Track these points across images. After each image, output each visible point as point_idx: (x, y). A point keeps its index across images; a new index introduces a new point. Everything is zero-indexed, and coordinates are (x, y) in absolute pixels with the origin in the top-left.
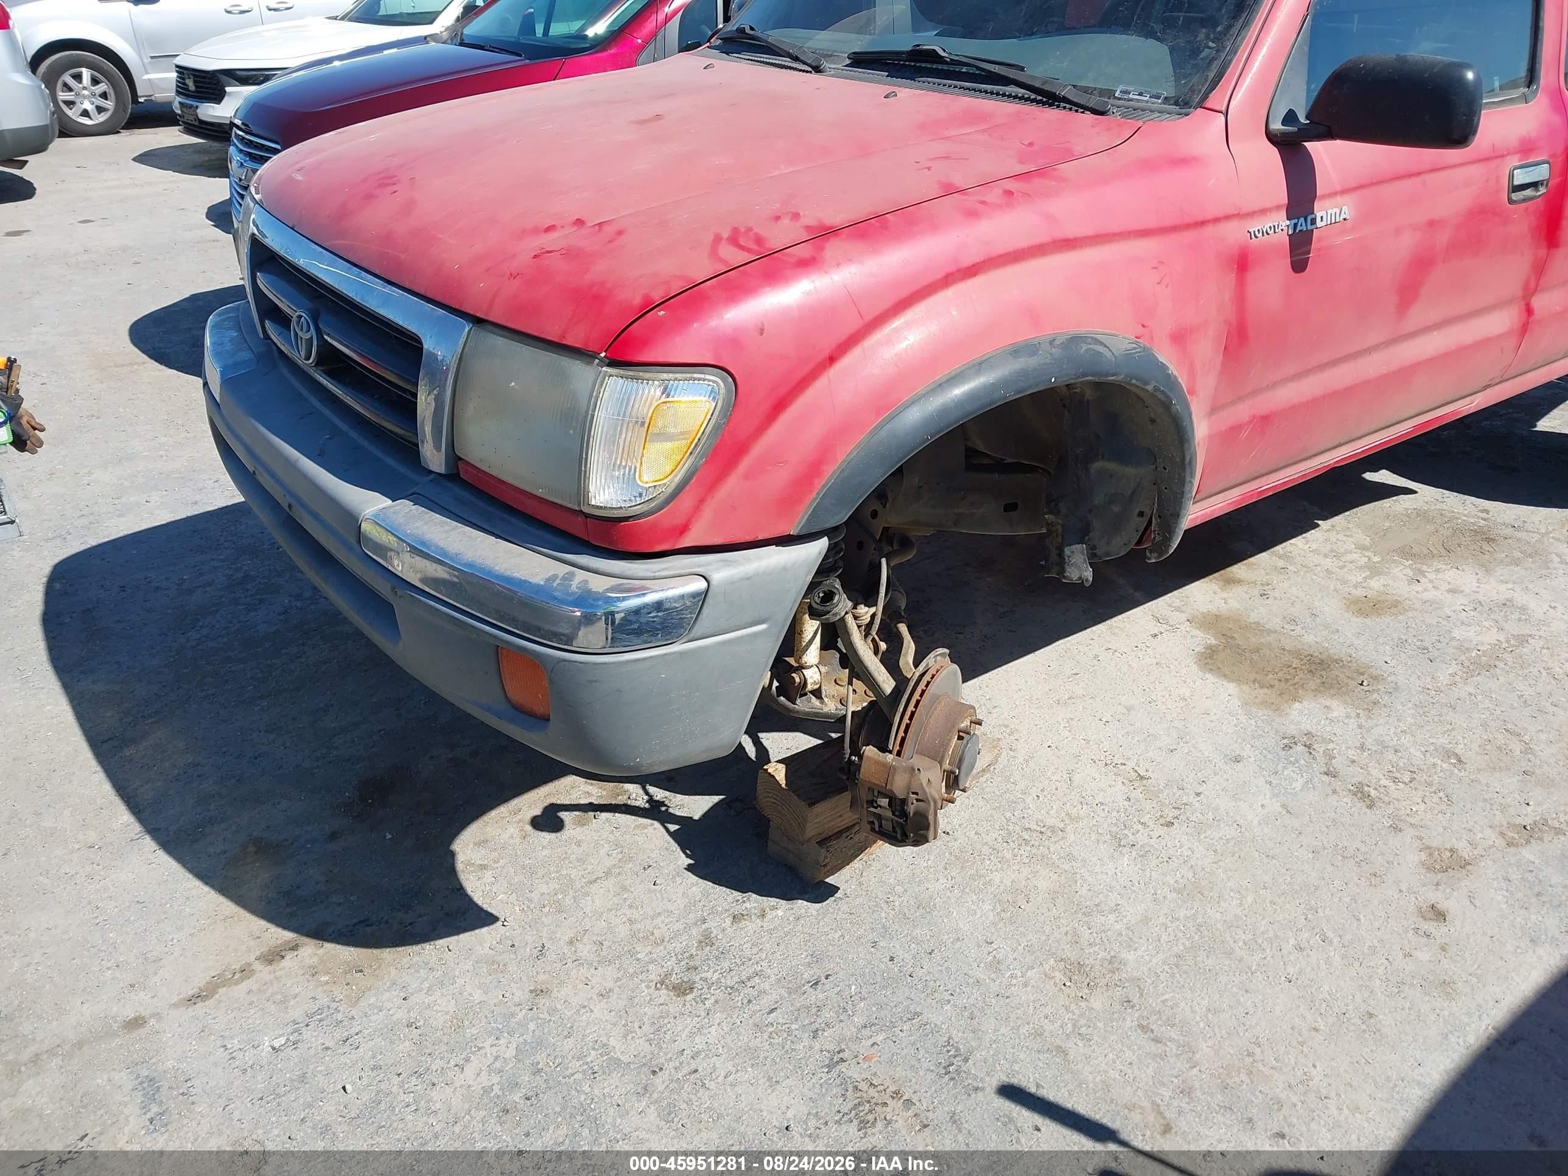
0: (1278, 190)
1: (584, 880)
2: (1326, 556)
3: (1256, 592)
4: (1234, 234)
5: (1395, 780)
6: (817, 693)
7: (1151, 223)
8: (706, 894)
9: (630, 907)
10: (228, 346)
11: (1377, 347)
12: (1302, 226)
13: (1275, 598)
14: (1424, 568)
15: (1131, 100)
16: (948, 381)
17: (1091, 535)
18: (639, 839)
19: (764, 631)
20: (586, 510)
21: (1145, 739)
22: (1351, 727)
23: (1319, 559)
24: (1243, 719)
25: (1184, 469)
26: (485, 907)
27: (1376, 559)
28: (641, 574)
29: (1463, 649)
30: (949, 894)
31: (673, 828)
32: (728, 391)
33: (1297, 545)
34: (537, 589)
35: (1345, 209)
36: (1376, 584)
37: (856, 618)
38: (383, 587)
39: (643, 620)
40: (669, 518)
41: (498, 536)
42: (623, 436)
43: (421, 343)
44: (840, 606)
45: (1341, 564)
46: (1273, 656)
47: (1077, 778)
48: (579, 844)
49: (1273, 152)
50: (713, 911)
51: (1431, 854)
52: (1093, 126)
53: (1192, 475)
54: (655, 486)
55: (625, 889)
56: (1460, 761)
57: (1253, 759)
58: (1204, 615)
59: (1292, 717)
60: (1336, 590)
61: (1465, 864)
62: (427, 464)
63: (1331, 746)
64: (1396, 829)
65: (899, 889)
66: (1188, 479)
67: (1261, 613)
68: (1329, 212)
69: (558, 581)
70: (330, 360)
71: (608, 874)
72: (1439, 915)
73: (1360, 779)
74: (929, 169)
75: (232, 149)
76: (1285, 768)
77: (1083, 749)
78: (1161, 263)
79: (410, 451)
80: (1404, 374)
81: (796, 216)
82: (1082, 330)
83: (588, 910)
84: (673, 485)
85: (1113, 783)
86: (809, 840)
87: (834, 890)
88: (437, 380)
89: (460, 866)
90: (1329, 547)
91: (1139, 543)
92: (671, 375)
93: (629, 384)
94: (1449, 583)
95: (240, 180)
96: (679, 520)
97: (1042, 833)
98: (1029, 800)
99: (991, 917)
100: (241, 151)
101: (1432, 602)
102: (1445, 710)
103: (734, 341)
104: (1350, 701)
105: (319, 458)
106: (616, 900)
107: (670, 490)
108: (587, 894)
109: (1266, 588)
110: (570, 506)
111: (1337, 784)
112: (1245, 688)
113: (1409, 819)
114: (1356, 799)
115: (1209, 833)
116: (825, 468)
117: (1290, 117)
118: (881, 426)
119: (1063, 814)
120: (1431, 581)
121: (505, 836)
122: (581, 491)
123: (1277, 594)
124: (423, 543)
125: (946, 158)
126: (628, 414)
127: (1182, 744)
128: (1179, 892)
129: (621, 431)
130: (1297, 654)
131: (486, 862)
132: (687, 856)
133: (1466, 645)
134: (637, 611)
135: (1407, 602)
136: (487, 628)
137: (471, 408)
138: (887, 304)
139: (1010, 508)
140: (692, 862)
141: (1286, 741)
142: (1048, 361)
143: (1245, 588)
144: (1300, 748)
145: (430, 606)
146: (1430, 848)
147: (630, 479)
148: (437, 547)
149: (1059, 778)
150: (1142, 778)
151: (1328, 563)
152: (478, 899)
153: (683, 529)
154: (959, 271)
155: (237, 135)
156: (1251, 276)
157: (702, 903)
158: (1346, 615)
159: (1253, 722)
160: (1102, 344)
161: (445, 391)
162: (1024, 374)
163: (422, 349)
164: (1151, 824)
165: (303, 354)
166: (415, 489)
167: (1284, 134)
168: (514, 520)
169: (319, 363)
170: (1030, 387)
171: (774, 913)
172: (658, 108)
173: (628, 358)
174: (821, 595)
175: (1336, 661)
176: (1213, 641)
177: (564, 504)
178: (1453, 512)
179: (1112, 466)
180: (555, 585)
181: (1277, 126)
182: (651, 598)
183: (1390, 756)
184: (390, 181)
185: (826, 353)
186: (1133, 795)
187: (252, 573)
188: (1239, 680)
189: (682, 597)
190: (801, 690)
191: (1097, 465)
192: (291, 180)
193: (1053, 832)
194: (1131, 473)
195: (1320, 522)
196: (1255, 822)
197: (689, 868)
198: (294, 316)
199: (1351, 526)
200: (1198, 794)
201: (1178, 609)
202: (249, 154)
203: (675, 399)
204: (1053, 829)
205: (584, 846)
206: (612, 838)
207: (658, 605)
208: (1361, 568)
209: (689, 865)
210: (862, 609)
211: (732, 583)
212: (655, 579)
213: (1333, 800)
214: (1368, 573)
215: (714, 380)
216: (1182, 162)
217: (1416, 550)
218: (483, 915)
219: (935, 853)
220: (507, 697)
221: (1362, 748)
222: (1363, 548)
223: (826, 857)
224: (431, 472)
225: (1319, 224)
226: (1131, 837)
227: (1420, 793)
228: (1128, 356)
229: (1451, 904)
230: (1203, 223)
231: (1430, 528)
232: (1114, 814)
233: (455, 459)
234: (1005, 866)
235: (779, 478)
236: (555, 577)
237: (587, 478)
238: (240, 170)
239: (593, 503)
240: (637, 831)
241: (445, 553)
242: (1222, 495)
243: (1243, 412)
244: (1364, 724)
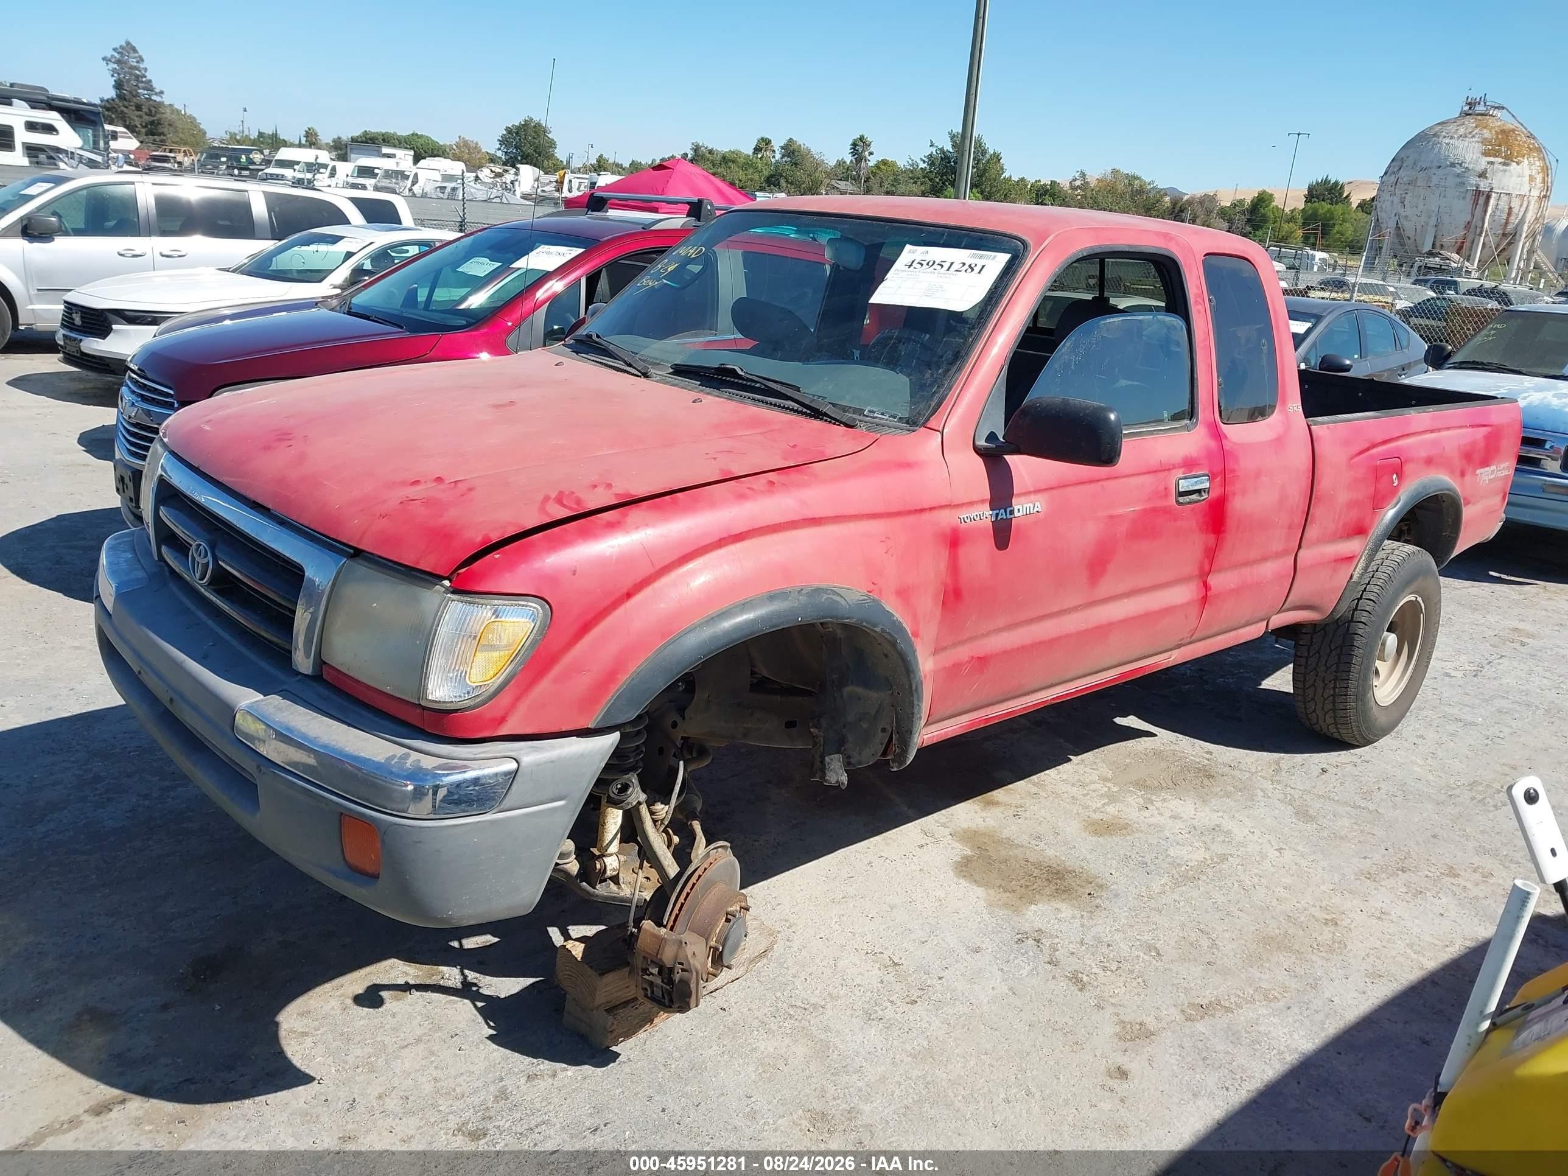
0: (984, 489)
1: (396, 1046)
2: (1073, 785)
3: (1011, 812)
4: (947, 519)
5: (1105, 969)
6: (615, 879)
7: (880, 509)
8: (505, 1059)
9: (436, 1068)
10: (124, 566)
11: (1075, 609)
12: (1002, 515)
13: (1026, 819)
14: (1154, 798)
15: (876, 418)
16: (718, 615)
17: (846, 746)
18: (449, 1012)
19: (563, 807)
20: (423, 703)
21: (903, 933)
22: (1075, 925)
23: (1069, 788)
24: (986, 917)
25: (912, 695)
26: (303, 1068)
27: (1116, 789)
28: (463, 756)
29: (1175, 864)
30: (719, 1059)
31: (480, 1004)
32: (545, 615)
33: (1051, 775)
34: (378, 766)
35: (1037, 504)
36: (1112, 810)
37: (652, 813)
38: (248, 764)
39: (462, 792)
40: (490, 711)
41: (349, 725)
42: (459, 646)
43: (303, 572)
44: (633, 796)
45: (1085, 792)
46: (1018, 866)
47: (841, 964)
48: (394, 1015)
49: (979, 462)
50: (510, 1071)
51: (1124, 1027)
52: (843, 436)
53: (920, 699)
54: (481, 686)
55: (432, 1053)
56: (1158, 954)
57: (990, 950)
58: (965, 831)
59: (1027, 917)
60: (1078, 814)
61: (1149, 1035)
62: (296, 666)
63: (1056, 941)
64: (1099, 1007)
65: (676, 1054)
66: (916, 702)
67: (1012, 830)
68: (1025, 506)
69: (396, 760)
70: (222, 582)
71: (419, 1040)
72: (1122, 1074)
73: (1076, 967)
74: (715, 459)
75: (124, 389)
76: (1016, 958)
77: (849, 941)
78: (889, 538)
79: (284, 657)
80: (1103, 631)
81: (609, 486)
82: (823, 585)
83: (398, 1071)
84: (496, 685)
85: (871, 969)
86: (598, 1007)
87: (617, 1055)
88: (314, 598)
89: (282, 1033)
90: (1076, 779)
91: (884, 754)
92: (501, 602)
93: (468, 607)
94: (1172, 811)
95: (130, 417)
96: (498, 713)
97: (805, 1009)
98: (798, 982)
99: (753, 1077)
100: (133, 392)
101: (1155, 826)
102: (1153, 913)
103: (553, 578)
104: (1077, 904)
105: (203, 660)
106: (424, 1062)
107: (492, 689)
108: (397, 1057)
109: (1019, 809)
110: (411, 700)
111: (1057, 971)
112: (992, 892)
113: (1111, 1000)
114: (1070, 984)
115: (945, 1009)
116: (619, 676)
117: (992, 437)
118: (665, 647)
119: (826, 994)
120: (1158, 809)
121: (327, 1008)
122: (422, 689)
123: (1028, 815)
124: (288, 729)
125: (730, 452)
126: (464, 629)
127: (932, 937)
128: (914, 1057)
129: (457, 643)
130: (1038, 865)
131: (307, 1030)
132: (490, 1027)
133: (1178, 861)
134: (459, 785)
135: (1135, 825)
136: (334, 798)
137: (339, 621)
138: (675, 557)
139: (790, 725)
140: (495, 1033)
141: (1019, 936)
142: (796, 605)
143: (1001, 809)
144: (1030, 942)
145: (289, 780)
146: (1124, 1022)
147: (461, 680)
148: (299, 732)
149: (826, 964)
150: (896, 964)
151: (1074, 791)
152: (297, 1061)
153: (502, 720)
154: (730, 536)
155: (131, 379)
156: (963, 551)
157: (501, 1065)
158: (1084, 835)
159: (994, 920)
160: (839, 595)
161: (319, 609)
162: (777, 614)
163: (303, 576)
164: (898, 1002)
165: (198, 575)
166: (285, 687)
167: (986, 449)
168: (364, 713)
169: (211, 583)
170: (782, 623)
171: (564, 1074)
172: (513, 396)
173: (467, 588)
174: (619, 786)
175: (1070, 872)
176: (969, 852)
177: (407, 698)
178: (1184, 752)
179: (859, 690)
180: (393, 762)
181: (982, 443)
182: (470, 775)
183: (1104, 949)
184: (288, 437)
185: (625, 590)
186: (885, 979)
187: (102, 774)
188: (986, 885)
189: (496, 774)
190: (601, 877)
191: (848, 690)
192: (201, 430)
193: (815, 1008)
194: (874, 697)
195: (1071, 757)
196: (986, 1001)
197: (491, 1038)
198: (194, 545)
199: (1097, 761)
200: (940, 978)
201: (943, 825)
202: (142, 396)
203: (503, 619)
204: (815, 1006)
205: (399, 1017)
206: (424, 1011)
207: (476, 781)
208: (1102, 796)
209: (491, 1035)
210: (659, 806)
211: (538, 765)
212: (475, 760)
213: (1052, 984)
214: (1107, 801)
215: (534, 605)
216: (907, 465)
217: (1148, 783)
218: (301, 1075)
219: (712, 1026)
220: (344, 859)
221: (1082, 943)
222: (1106, 780)
223: (613, 1024)
224: (298, 673)
225: (1016, 514)
226: (880, 1012)
227: (1123, 979)
228: (860, 605)
229: (1134, 1065)
230: (922, 510)
231: (1163, 765)
232: (869, 993)
233: (320, 663)
234: (771, 1036)
235: (582, 683)
236: (394, 757)
237: (427, 678)
238: (131, 409)
239: (430, 698)
240: (448, 1006)
241: (305, 737)
242: (954, 719)
243: (964, 653)
244: (1086, 923)
